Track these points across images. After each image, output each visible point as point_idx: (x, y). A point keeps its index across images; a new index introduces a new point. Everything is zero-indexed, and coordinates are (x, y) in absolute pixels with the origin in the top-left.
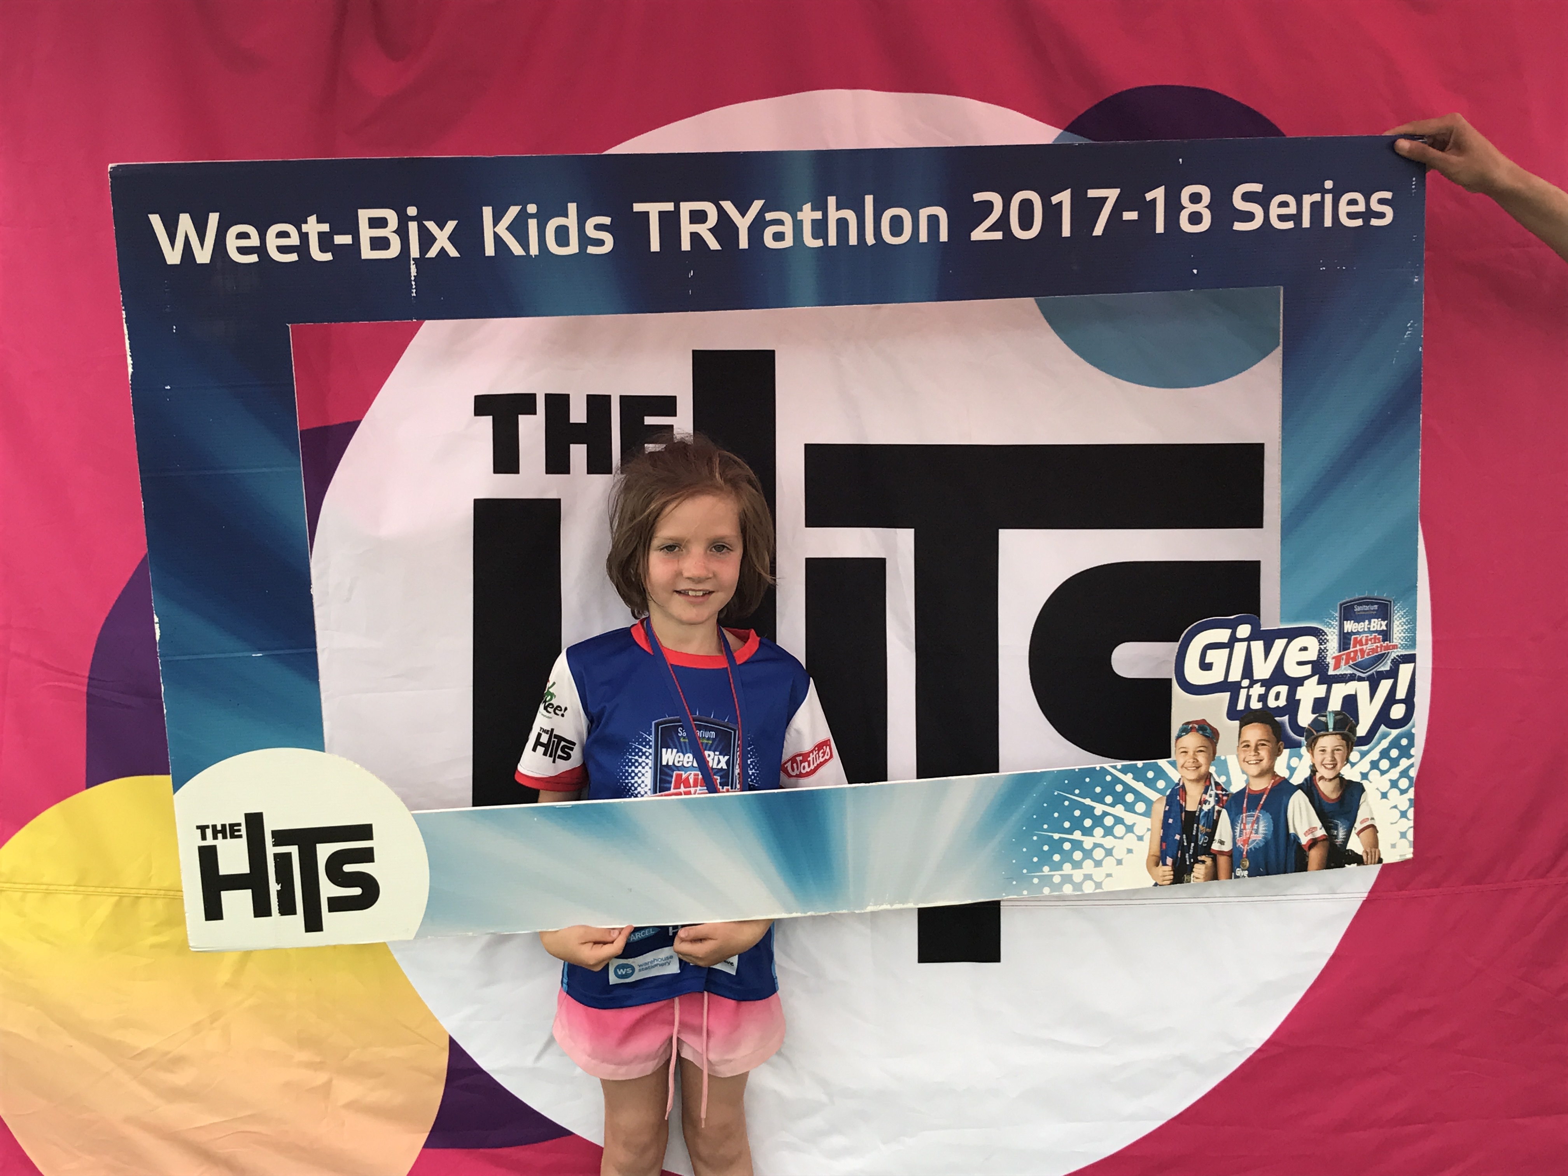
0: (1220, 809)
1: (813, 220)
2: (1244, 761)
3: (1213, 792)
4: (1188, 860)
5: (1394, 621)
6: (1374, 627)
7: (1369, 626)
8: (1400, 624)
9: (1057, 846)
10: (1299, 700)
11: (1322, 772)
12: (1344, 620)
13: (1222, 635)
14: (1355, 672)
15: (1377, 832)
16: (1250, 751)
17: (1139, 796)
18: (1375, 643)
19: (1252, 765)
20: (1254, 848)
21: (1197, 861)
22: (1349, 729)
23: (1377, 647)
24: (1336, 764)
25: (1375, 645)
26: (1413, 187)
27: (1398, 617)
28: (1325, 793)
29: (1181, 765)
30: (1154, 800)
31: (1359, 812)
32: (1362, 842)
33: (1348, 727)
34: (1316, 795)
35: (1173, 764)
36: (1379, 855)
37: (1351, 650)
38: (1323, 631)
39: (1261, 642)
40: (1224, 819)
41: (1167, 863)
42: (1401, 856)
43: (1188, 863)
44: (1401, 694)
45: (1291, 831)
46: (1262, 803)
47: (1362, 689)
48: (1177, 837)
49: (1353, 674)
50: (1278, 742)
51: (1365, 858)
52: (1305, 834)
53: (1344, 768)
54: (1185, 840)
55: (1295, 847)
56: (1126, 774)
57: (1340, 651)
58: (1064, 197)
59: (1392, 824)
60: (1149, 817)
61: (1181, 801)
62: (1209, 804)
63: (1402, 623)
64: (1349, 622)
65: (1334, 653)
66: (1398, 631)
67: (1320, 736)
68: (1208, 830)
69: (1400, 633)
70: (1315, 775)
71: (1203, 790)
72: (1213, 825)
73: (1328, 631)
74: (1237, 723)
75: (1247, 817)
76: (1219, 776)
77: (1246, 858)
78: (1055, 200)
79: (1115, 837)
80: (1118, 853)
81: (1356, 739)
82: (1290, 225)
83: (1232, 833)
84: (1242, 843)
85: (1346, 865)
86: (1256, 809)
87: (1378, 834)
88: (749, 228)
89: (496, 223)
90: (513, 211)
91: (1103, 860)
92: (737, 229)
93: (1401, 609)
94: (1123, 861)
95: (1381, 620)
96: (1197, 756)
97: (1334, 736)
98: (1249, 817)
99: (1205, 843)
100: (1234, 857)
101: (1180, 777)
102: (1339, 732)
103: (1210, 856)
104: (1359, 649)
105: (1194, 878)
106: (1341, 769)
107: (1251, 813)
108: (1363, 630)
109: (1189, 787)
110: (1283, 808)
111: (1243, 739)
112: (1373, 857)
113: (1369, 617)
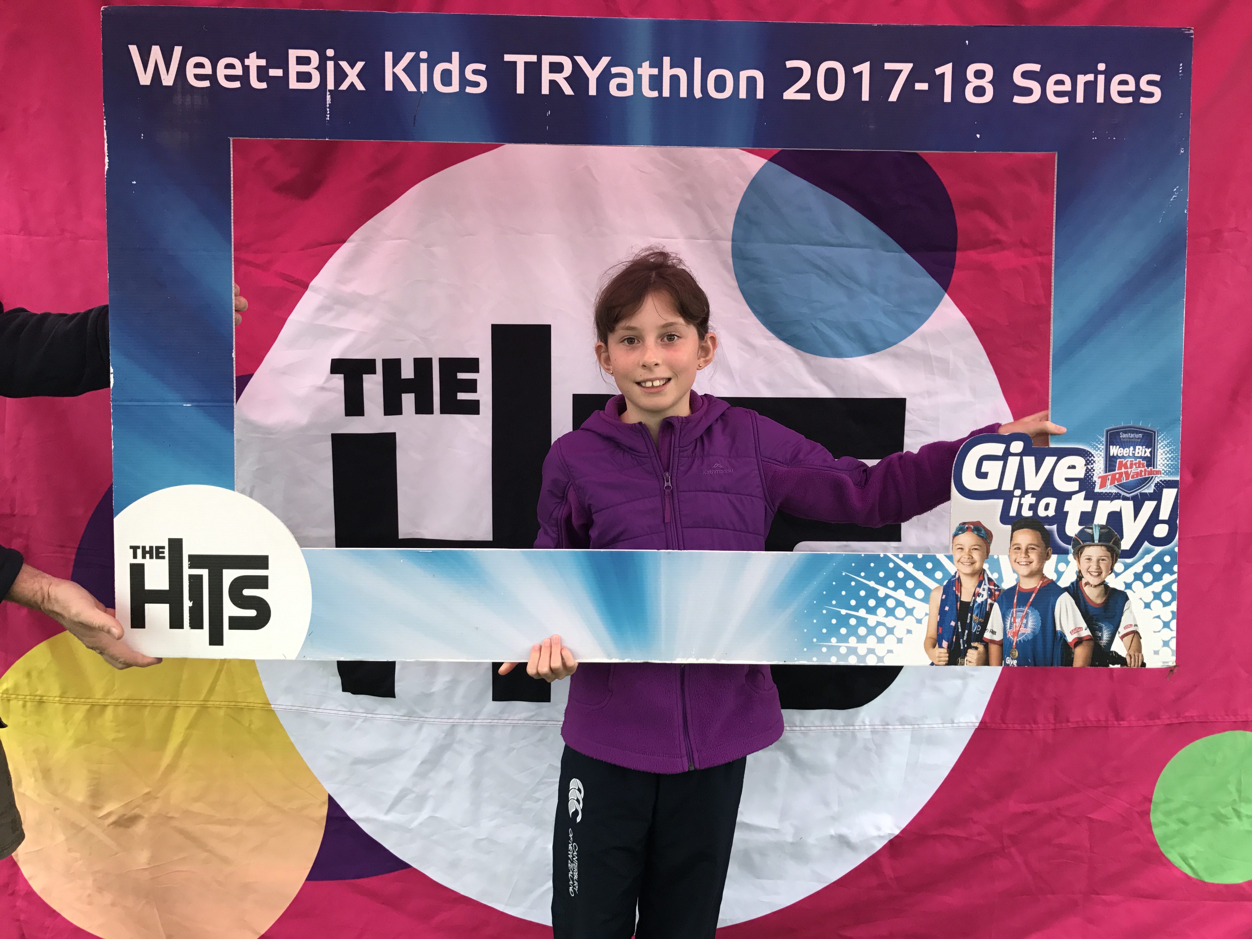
0: (993, 602)
1: (650, 76)
2: (1015, 561)
3: (986, 586)
4: (962, 645)
5: (1157, 450)
6: (1138, 453)
7: (1134, 452)
8: (1164, 452)
9: (844, 621)
10: (1067, 513)
12: (1110, 445)
13: (997, 449)
14: (1120, 492)
15: (1141, 638)
16: (1021, 553)
17: (919, 584)
18: (1139, 467)
19: (1023, 566)
20: (1023, 640)
21: (970, 647)
22: (1113, 542)
23: (1141, 471)
24: (1101, 573)
25: (1141, 469)
26: (1180, 71)
27: (1162, 446)
28: (1091, 597)
29: (958, 559)
30: (932, 588)
31: (1123, 618)
32: (1125, 646)
33: (1114, 539)
34: (1081, 598)
35: (950, 558)
36: (1143, 660)
38: (1090, 453)
39: (1032, 459)
40: (996, 612)
41: (943, 646)
42: (1164, 662)
43: (962, 648)
44: (1164, 514)
45: (1058, 628)
46: (1031, 600)
47: (1127, 508)
48: (953, 624)
49: (1118, 493)
50: (1047, 547)
51: (1128, 660)
52: (1071, 632)
53: (1108, 577)
54: (960, 627)
55: (1061, 643)
56: (907, 563)
57: (1106, 472)
58: (864, 68)
59: (1155, 632)
60: (928, 604)
61: (957, 591)
62: (982, 597)
63: (1166, 452)
64: (1115, 447)
65: (1100, 473)
66: (1162, 458)
67: (1086, 546)
68: (980, 619)
69: (1164, 461)
71: (977, 584)
72: (986, 616)
73: (1095, 453)
74: (1009, 527)
75: (1016, 612)
76: (992, 573)
77: (1016, 648)
78: (856, 70)
79: (897, 618)
80: (900, 632)
81: (1120, 552)
82: (1065, 100)
83: (1003, 625)
84: (1012, 634)
85: (1110, 665)
86: (1026, 605)
87: (1142, 640)
88: (597, 79)
89: (395, 64)
90: (409, 56)
91: (884, 638)
92: (587, 79)
93: (1164, 439)
94: (903, 641)
95: (1146, 448)
96: (972, 553)
97: (1100, 546)
98: (1019, 612)
99: (978, 631)
100: (1004, 646)
101: (956, 570)
102: (1105, 544)
103: (983, 643)
104: (1125, 472)
105: (968, 662)
106: (1105, 578)
107: (1021, 609)
108: (1127, 454)
109: (964, 579)
110: (1050, 607)
111: (1015, 543)
112: (1136, 660)
113: (1134, 444)
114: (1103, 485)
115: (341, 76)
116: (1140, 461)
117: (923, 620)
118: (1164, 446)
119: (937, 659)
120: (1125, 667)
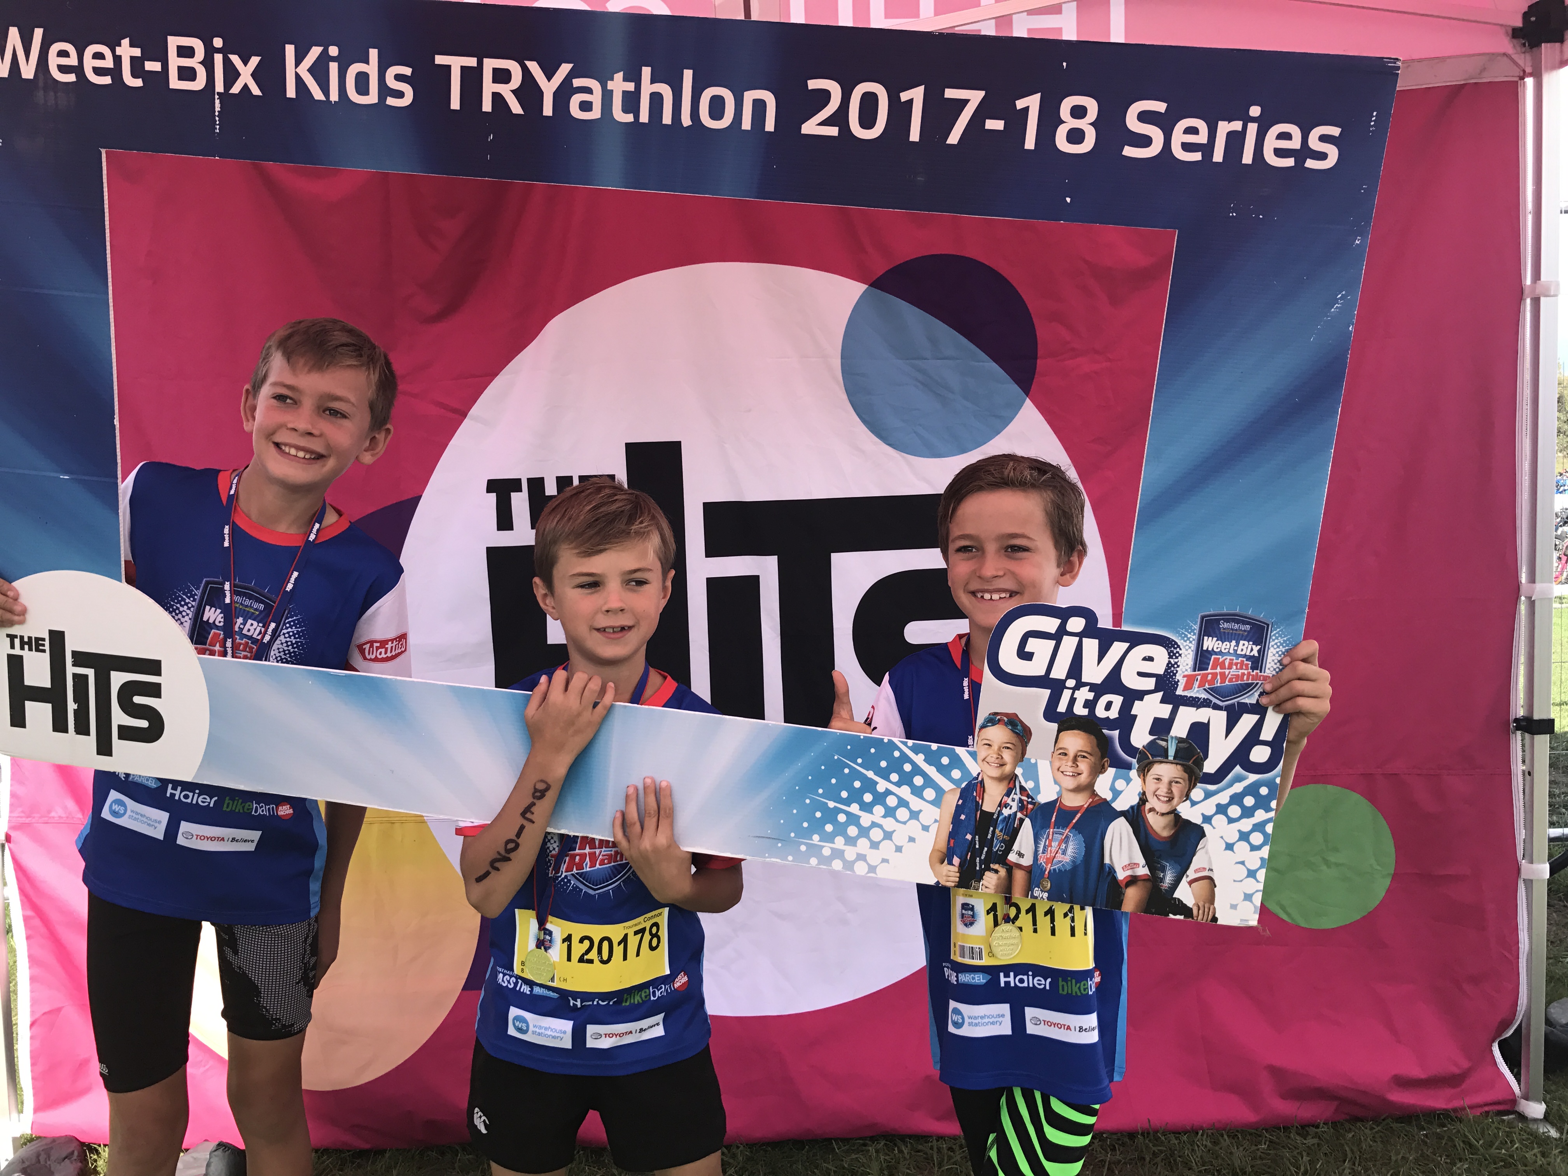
0: (1023, 817)
1: (624, 92)
2: (1058, 770)
3: (1016, 796)
4: (978, 865)
5: (1269, 648)
6: (1242, 650)
7: (1236, 648)
8: (1277, 652)
9: (831, 816)
10: (1135, 716)
11: (1152, 802)
12: (1204, 636)
13: (1050, 624)
14: (1211, 698)
15: (1215, 886)
16: (1067, 761)
17: (929, 782)
18: (1241, 668)
19: (1068, 777)
20: (1059, 870)
21: (988, 869)
22: (1194, 761)
23: (1243, 674)
24: (1173, 798)
25: (1243, 671)
26: (1372, 123)
27: (1276, 644)
28: (1155, 827)
29: (982, 758)
30: (946, 790)
31: (1195, 858)
32: (1193, 894)
33: (1195, 758)
34: (1142, 828)
35: (973, 755)
36: (1214, 913)
37: (1209, 671)
38: (1176, 643)
39: (1095, 642)
40: (1027, 829)
41: (954, 863)
42: (1241, 920)
43: (978, 868)
44: (1268, 734)
45: (1107, 861)
46: (1074, 821)
47: (1217, 719)
48: (969, 837)
49: (1207, 699)
50: (1103, 757)
51: (1195, 912)
52: (1123, 868)
53: (1181, 804)
54: (977, 843)
55: (1108, 880)
56: (917, 755)
57: (1194, 670)
58: (916, 95)
59: (1234, 881)
60: (939, 808)
61: (978, 798)
62: (1010, 808)
64: (1210, 638)
65: (1186, 670)
66: (1273, 661)
67: (1157, 762)
68: (1005, 837)
70: (1145, 804)
71: (1005, 792)
72: (1013, 834)
73: (1182, 644)
74: (1055, 726)
75: (1053, 833)
76: (1026, 782)
77: (1048, 878)
78: (904, 96)
79: (897, 821)
80: (899, 838)
81: (1201, 774)
82: (1197, 156)
83: (1034, 847)
84: (1045, 860)
85: (1170, 915)
86: (1067, 827)
87: (1216, 889)
89: (298, 63)
91: (880, 842)
92: (542, 92)
93: (1280, 636)
94: (903, 849)
95: (1253, 644)
96: (1002, 752)
97: (1174, 765)
98: (1057, 833)
99: (1000, 851)
100: (1034, 874)
101: (978, 770)
102: (1181, 762)
103: (1005, 867)
104: (1220, 672)
105: (983, 887)
106: (1178, 805)
107: (1060, 830)
108: (1227, 650)
109: (988, 783)
110: (1100, 832)
111: (1061, 746)
112: (1206, 913)
113: (1238, 637)
114: (1188, 687)
116: (1243, 661)
118: (1279, 644)
119: (945, 878)
120: (1190, 919)
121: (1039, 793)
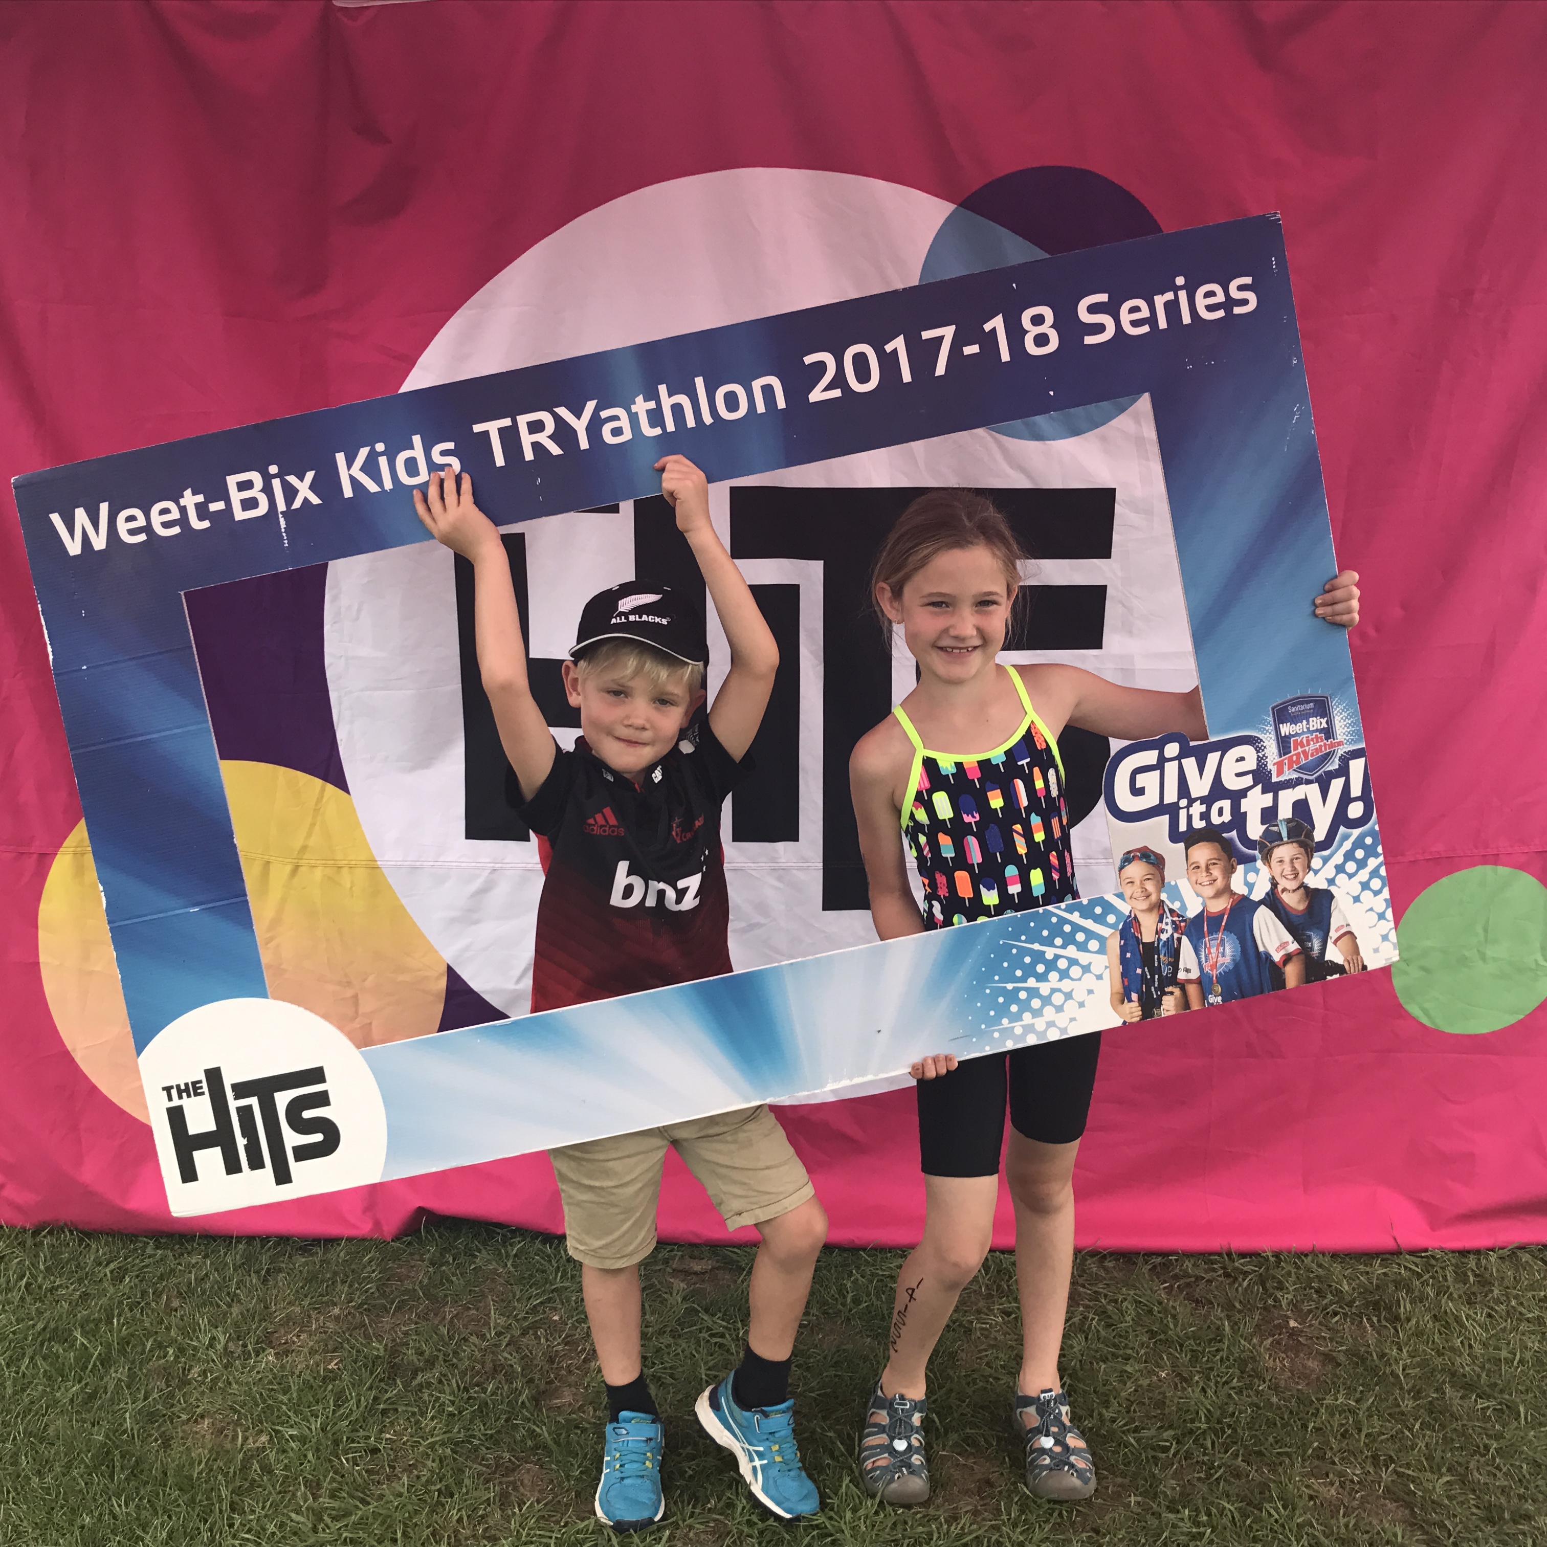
0: (1180, 936)
1: (647, 411)
2: (1196, 883)
3: (1168, 919)
4: (1154, 993)
5: (1334, 718)
6: (1313, 726)
7: (1308, 726)
8: (1341, 718)
9: (1012, 996)
10: (1245, 813)
11: (1283, 884)
12: (1279, 724)
13: (1150, 757)
14: (1302, 776)
15: (1356, 938)
16: (1201, 872)
17: (1090, 935)
18: (1317, 742)
19: (1206, 887)
20: (1224, 972)
21: (1165, 993)
22: (1305, 835)
23: (1321, 746)
24: (1298, 874)
26: (1274, 267)
27: (1338, 712)
28: (1291, 904)
29: (1129, 896)
30: (1107, 936)
31: (1332, 919)
32: (1340, 951)
33: (1304, 832)
34: (1281, 909)
35: (1120, 896)
36: (1362, 962)
38: (1259, 738)
39: (1193, 759)
40: (1186, 946)
41: (1133, 1000)
42: (1386, 960)
43: (1155, 996)
44: (1356, 791)
45: (1261, 949)
46: (1223, 924)
47: (1312, 792)
48: (1139, 971)
49: (1299, 778)
50: (1230, 859)
51: (1347, 967)
52: (1276, 950)
54: (1148, 973)
55: (1268, 965)
56: (1072, 913)
57: (1281, 756)
58: (898, 344)
59: (1370, 928)
60: (1105, 954)
61: (1136, 933)
62: (1167, 932)
63: (1344, 718)
64: (1285, 725)
65: (1274, 758)
66: (1341, 727)
67: (1275, 847)
68: (1170, 959)
69: (1343, 729)
70: (1277, 887)
71: (1158, 919)
72: (1176, 954)
73: (1264, 737)
75: (1209, 940)
77: (1217, 983)
78: (889, 348)
79: (1072, 979)
80: (1079, 995)
81: (1314, 844)
82: (1145, 329)
83: (1197, 960)
84: (1209, 968)
85: (1327, 977)
86: (1219, 931)
87: (1357, 941)
88: (587, 429)
89: (349, 465)
90: (364, 452)
91: (1063, 1004)
92: (575, 431)
93: (1340, 704)
94: (1086, 1004)
95: (1320, 718)
96: (1144, 885)
97: (1290, 844)
99: (1169, 973)
100: (1203, 983)
101: (1130, 908)
102: (1295, 840)
105: (1164, 1011)
106: (1304, 878)
107: (1214, 936)
108: (1301, 731)
109: (1142, 917)
110: (1247, 926)
111: (1192, 861)
112: (1356, 965)
113: (1306, 716)
114: (1280, 772)
115: (290, 493)
116: (1317, 735)
117: (1104, 976)
118: (1341, 711)
119: (1129, 1016)
120: (1345, 975)
121: (1186, 909)
